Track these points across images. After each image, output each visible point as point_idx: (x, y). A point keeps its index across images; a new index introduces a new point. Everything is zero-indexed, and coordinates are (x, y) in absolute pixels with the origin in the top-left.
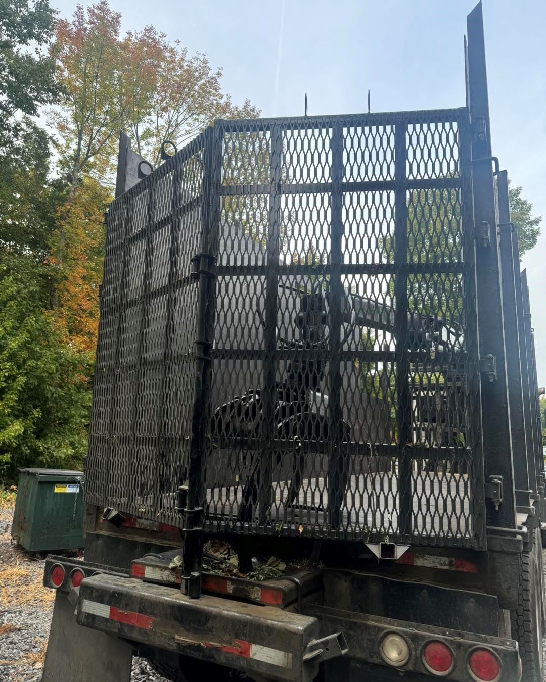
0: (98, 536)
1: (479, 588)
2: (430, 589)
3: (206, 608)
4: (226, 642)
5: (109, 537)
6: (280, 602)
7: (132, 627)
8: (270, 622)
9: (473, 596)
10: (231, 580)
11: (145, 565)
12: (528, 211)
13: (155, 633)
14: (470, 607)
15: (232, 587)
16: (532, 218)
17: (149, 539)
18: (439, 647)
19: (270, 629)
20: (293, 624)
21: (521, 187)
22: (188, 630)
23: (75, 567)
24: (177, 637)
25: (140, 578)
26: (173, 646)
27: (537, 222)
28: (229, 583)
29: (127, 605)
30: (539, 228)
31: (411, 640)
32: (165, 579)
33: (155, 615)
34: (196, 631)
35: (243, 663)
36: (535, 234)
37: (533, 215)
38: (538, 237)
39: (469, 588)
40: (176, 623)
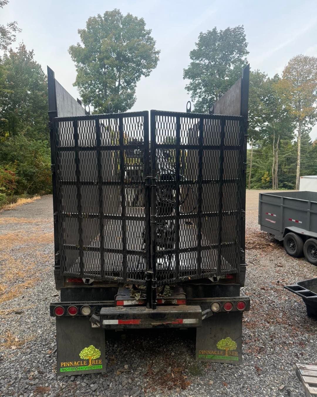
0: (67, 289)
1: (234, 282)
2: (219, 285)
3: (163, 312)
4: (173, 321)
5: (75, 288)
6: (185, 303)
7: (131, 325)
8: (189, 311)
9: (232, 285)
10: (164, 299)
11: (123, 300)
12: (154, 45)
13: (142, 325)
14: (231, 288)
15: (164, 301)
16: (156, 50)
17: (98, 285)
18: (228, 304)
19: (190, 313)
20: (197, 310)
21: (151, 30)
22: (157, 320)
23: (70, 306)
24: (152, 324)
25: (122, 306)
26: (151, 327)
27: (158, 53)
28: (163, 300)
29: (126, 318)
30: (159, 56)
31: (220, 304)
32: (133, 304)
33: (141, 319)
34: (160, 320)
35: (180, 325)
36: (157, 59)
37: (157, 48)
38: (158, 62)
39: (231, 283)
40: (151, 319)
